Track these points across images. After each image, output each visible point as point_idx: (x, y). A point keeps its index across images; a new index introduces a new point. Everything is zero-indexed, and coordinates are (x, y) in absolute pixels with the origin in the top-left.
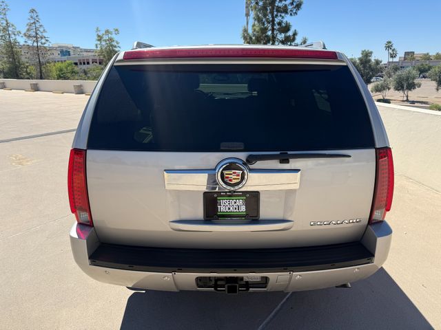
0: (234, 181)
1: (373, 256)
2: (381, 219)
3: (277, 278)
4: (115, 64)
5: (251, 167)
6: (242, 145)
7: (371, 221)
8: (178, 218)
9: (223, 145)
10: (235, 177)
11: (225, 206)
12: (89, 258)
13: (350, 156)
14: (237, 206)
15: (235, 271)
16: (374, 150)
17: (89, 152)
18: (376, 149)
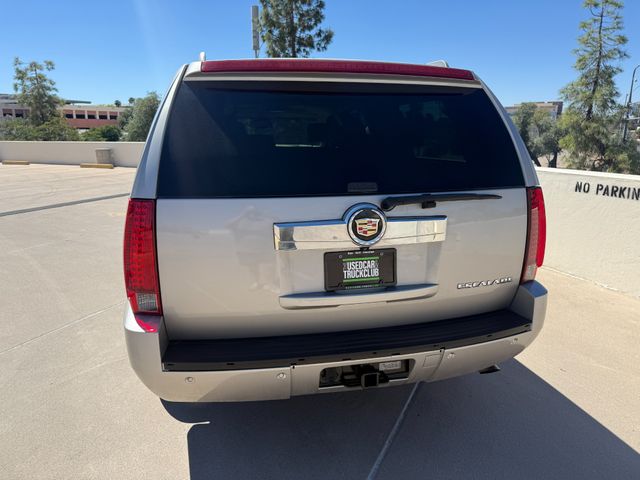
0: (370, 234)
1: (531, 322)
2: (531, 278)
3: (425, 359)
4: (185, 79)
5: (388, 214)
6: (374, 186)
7: (522, 282)
8: (290, 292)
9: (351, 186)
10: (371, 227)
11: (353, 271)
12: (162, 361)
13: (500, 197)
14: (368, 269)
15: (375, 355)
16: (524, 190)
17: (160, 202)
18: (528, 189)
